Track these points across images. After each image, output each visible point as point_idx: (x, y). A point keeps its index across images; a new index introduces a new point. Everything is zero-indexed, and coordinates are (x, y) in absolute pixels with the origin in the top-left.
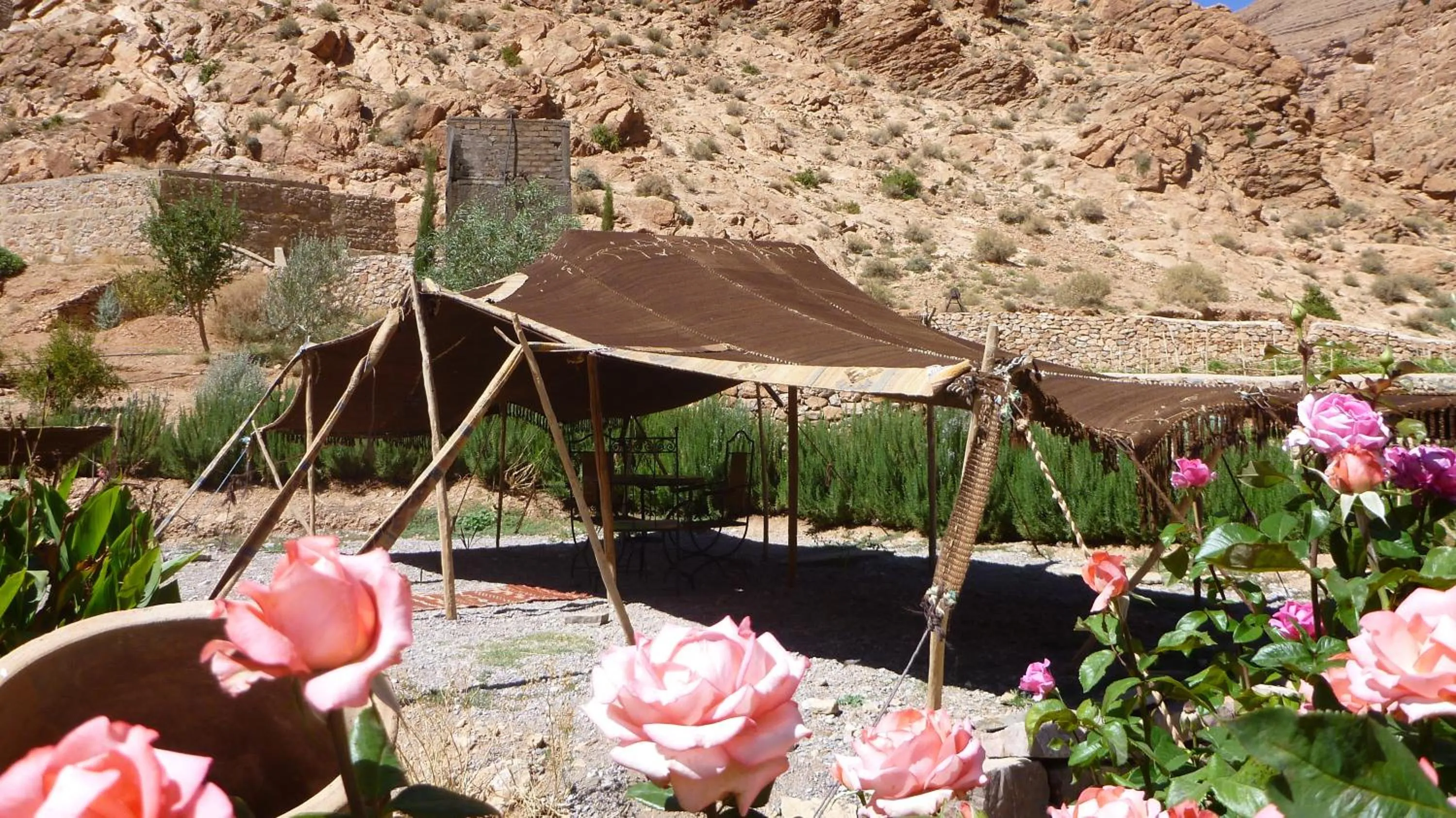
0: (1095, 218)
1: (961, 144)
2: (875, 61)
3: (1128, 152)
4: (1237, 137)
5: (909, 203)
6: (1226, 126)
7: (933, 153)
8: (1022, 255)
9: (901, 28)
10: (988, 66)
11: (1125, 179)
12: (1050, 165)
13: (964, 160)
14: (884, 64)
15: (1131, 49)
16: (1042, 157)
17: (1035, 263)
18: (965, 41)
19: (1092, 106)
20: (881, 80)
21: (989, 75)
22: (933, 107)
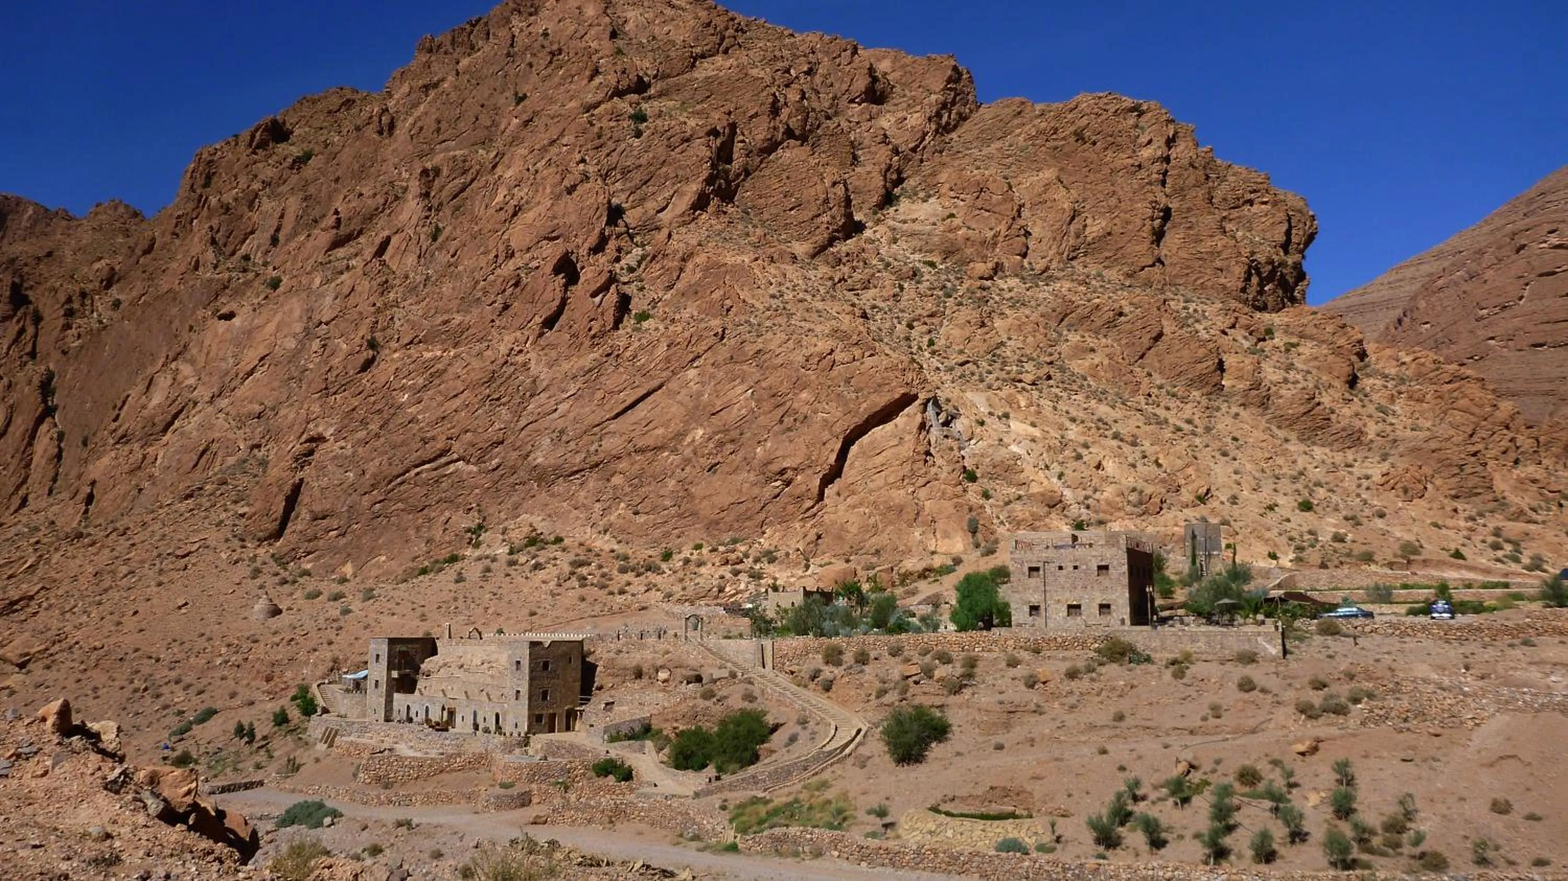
0: (1382, 516)
1: (1330, 478)
2: (1290, 425)
3: (1400, 485)
4: (1456, 470)
5: (1307, 514)
6: (1450, 465)
7: (1318, 484)
8: (1350, 537)
9: (1302, 409)
10: (1344, 430)
11: (1398, 496)
12: (1368, 488)
13: (1331, 486)
14: (1295, 427)
15: (1422, 401)
16: (1365, 483)
17: (1354, 541)
18: (1333, 412)
19: (1392, 452)
20: (1293, 436)
21: (1344, 434)
22: (1318, 451)
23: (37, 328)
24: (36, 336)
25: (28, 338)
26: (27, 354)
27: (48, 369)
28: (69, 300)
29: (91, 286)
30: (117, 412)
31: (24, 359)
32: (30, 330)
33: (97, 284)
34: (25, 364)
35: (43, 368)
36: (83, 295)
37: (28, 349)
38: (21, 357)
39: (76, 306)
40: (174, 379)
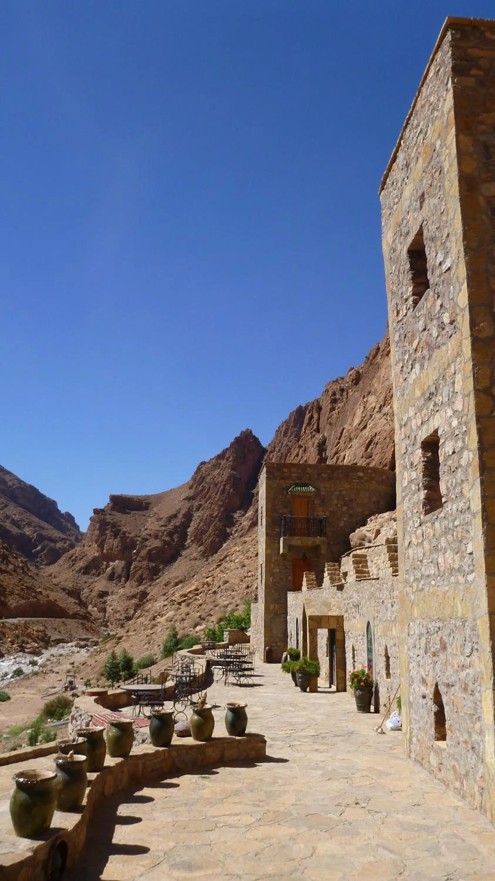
23: (319, 415)
24: (319, 418)
25: (315, 420)
26: (315, 430)
27: (323, 436)
28: (334, 394)
29: (347, 385)
30: (338, 440)
31: (313, 434)
32: (316, 416)
33: (350, 383)
34: (314, 436)
35: (321, 436)
36: (342, 390)
37: (315, 427)
38: (312, 433)
39: (338, 396)
40: (364, 407)
